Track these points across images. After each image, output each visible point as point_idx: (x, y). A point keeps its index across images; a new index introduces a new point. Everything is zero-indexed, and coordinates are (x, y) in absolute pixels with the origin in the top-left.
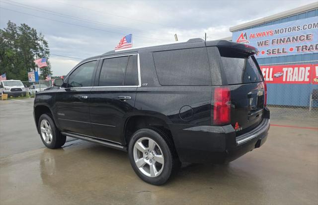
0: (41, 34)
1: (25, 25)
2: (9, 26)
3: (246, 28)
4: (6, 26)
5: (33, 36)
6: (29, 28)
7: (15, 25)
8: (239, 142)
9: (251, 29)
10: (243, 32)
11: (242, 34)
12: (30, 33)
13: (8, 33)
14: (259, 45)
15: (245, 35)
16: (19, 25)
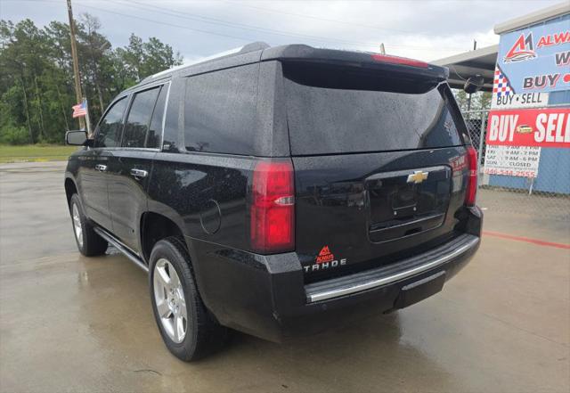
0: (178, 54)
1: (155, 41)
2: (132, 43)
3: (533, 25)
4: (128, 44)
5: (167, 58)
6: (162, 44)
7: (141, 40)
8: (315, 297)
9: (543, 26)
10: (525, 34)
11: (522, 38)
12: (162, 52)
13: (130, 54)
14: (558, 62)
15: (529, 39)
16: (146, 41)
